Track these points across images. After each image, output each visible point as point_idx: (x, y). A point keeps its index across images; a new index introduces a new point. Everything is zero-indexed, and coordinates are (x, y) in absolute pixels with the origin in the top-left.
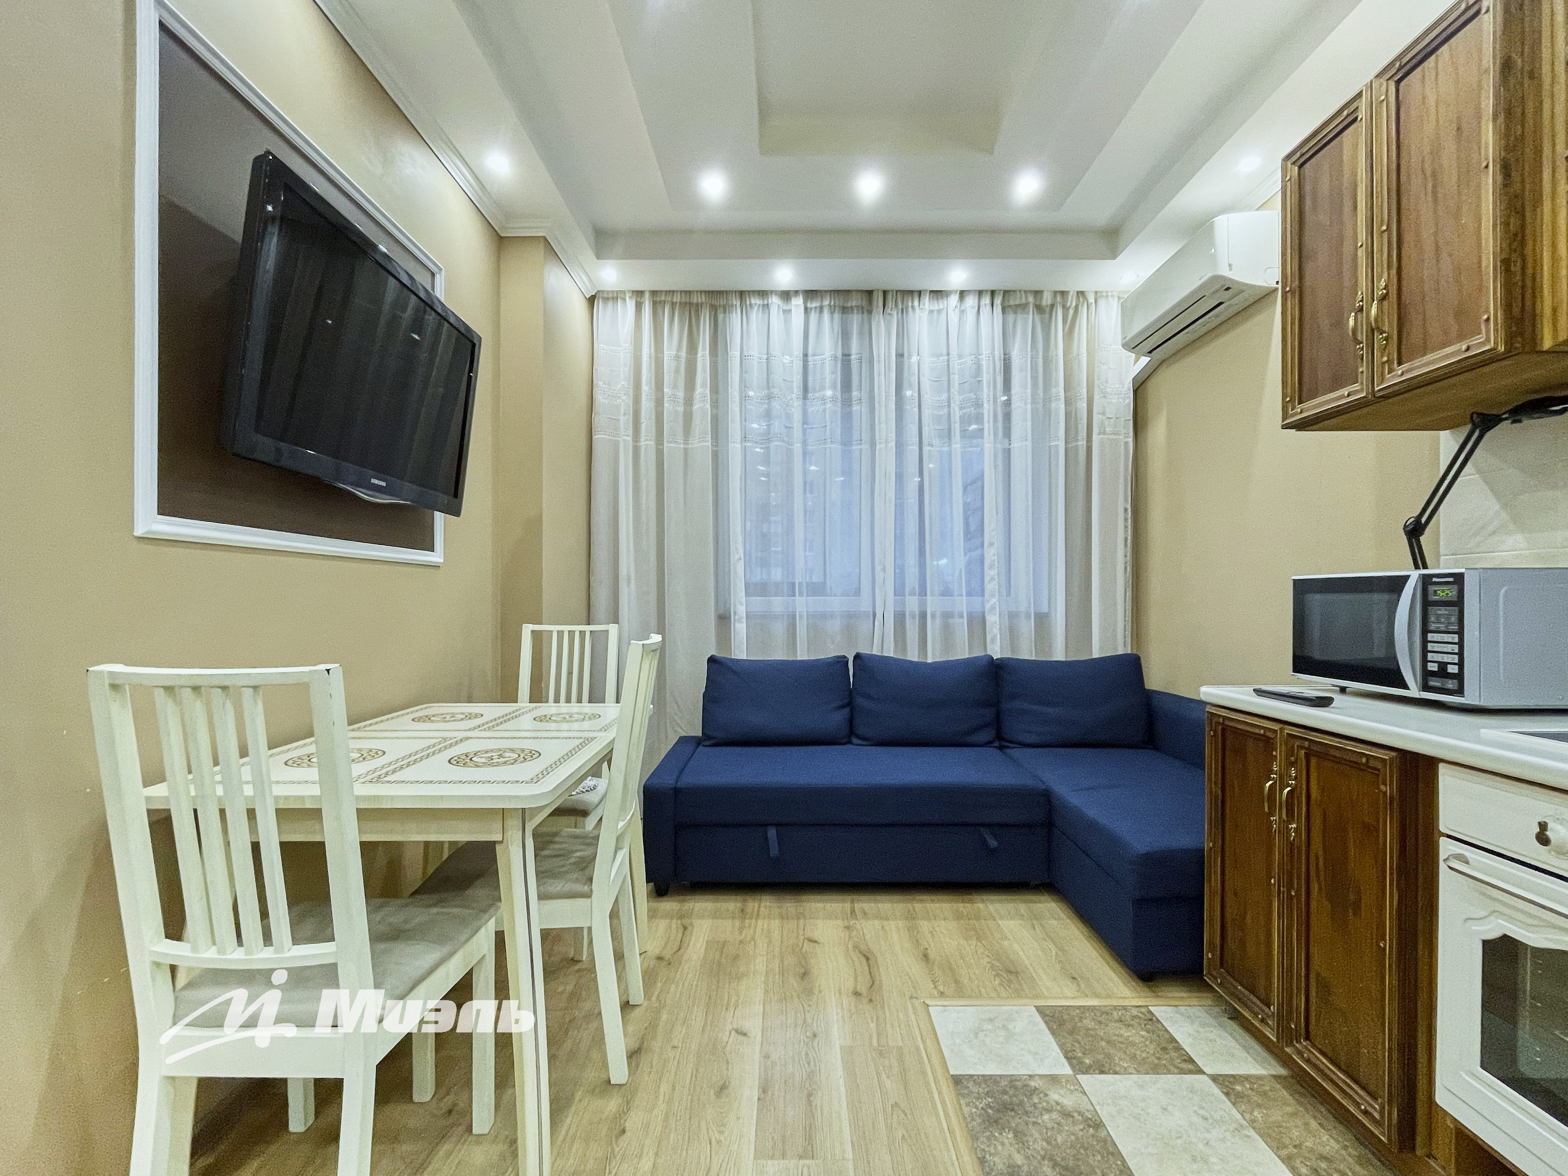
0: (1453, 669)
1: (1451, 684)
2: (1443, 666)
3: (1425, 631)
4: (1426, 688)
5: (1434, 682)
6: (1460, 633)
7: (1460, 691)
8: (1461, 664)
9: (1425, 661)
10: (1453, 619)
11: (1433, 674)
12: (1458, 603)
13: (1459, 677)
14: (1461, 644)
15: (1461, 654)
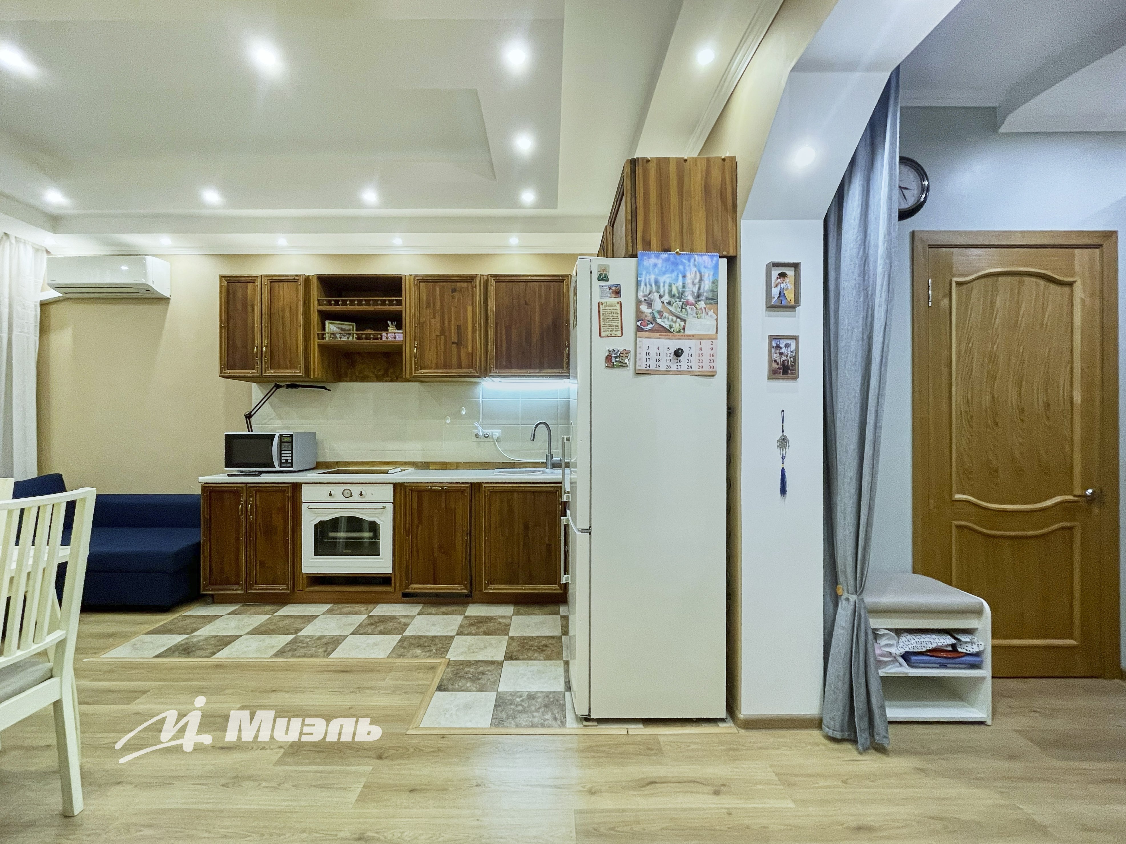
0: (290, 461)
1: (289, 465)
2: (286, 460)
3: (281, 451)
4: (281, 467)
5: (283, 465)
6: (292, 450)
7: (292, 467)
8: (292, 459)
9: (281, 459)
10: (290, 447)
11: (283, 463)
12: (292, 442)
13: (292, 463)
14: (292, 453)
15: (292, 456)
